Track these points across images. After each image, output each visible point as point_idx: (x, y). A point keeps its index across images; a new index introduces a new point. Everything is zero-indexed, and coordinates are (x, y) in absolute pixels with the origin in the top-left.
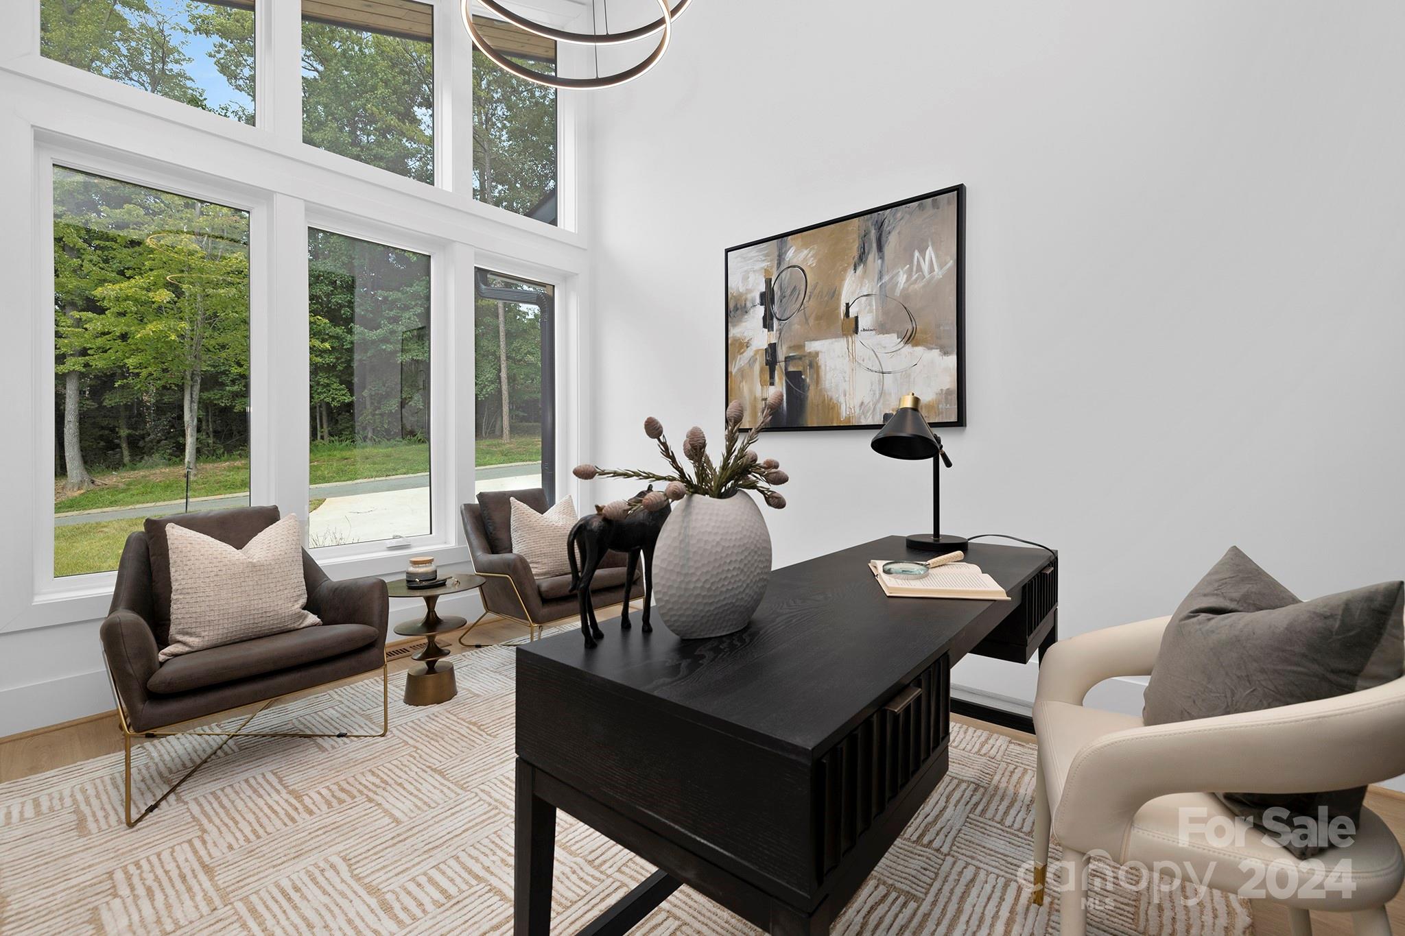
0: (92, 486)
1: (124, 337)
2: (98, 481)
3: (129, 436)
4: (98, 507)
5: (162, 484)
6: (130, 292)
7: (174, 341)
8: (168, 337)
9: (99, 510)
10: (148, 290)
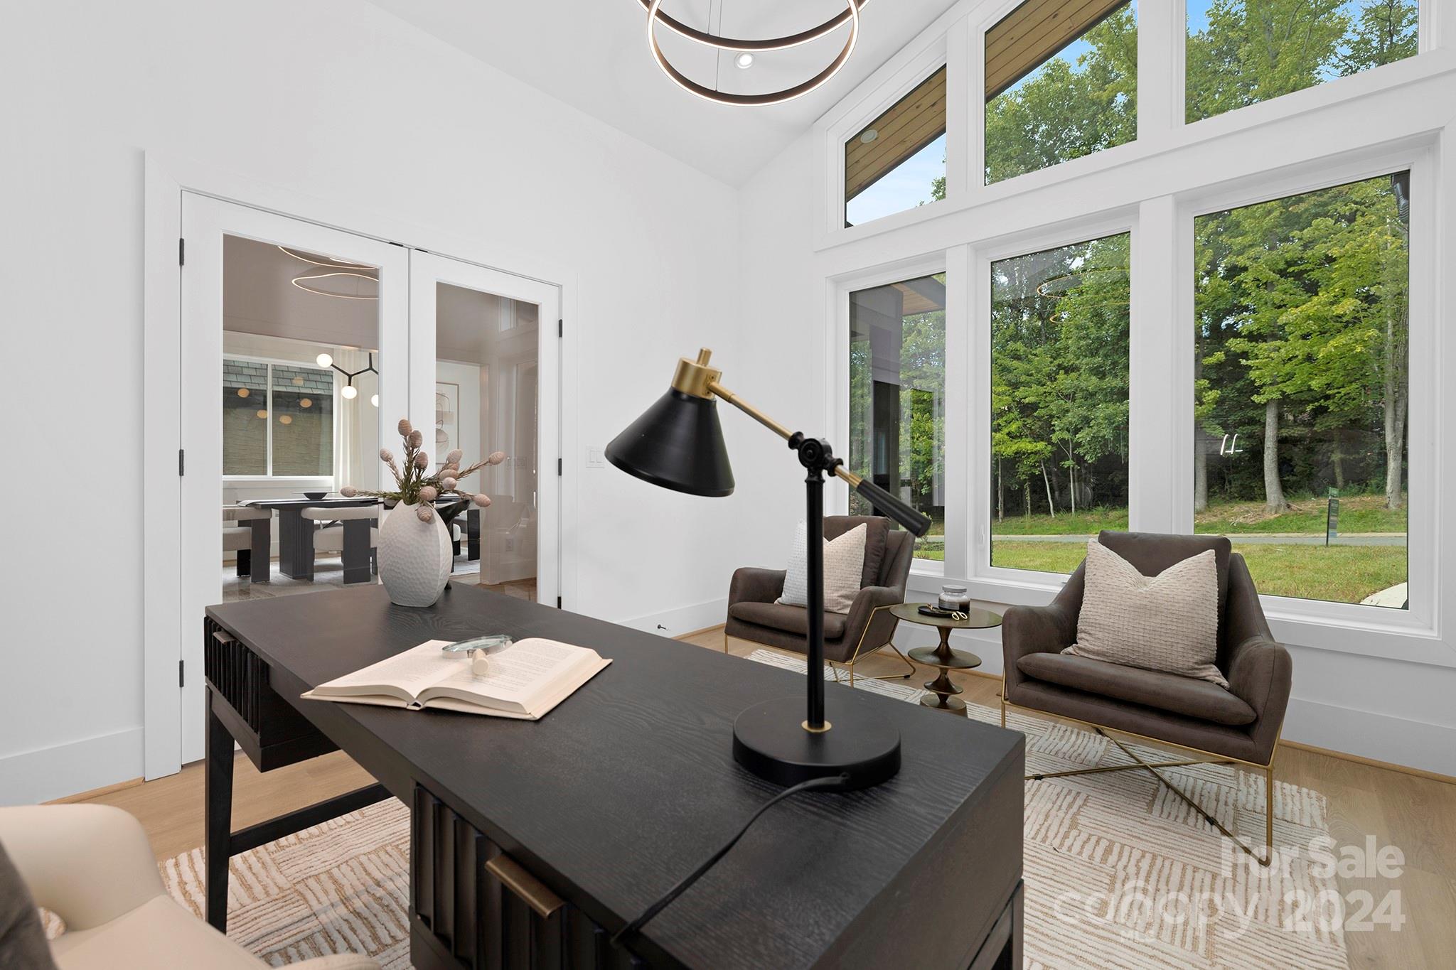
0: (1288, 511)
1: (1309, 358)
2: (1294, 506)
3: (1343, 461)
4: (1286, 532)
5: (1357, 514)
6: (1311, 312)
7: (1361, 353)
8: (1352, 350)
9: (1286, 535)
10: (1332, 304)
